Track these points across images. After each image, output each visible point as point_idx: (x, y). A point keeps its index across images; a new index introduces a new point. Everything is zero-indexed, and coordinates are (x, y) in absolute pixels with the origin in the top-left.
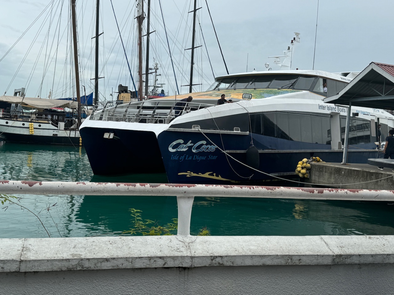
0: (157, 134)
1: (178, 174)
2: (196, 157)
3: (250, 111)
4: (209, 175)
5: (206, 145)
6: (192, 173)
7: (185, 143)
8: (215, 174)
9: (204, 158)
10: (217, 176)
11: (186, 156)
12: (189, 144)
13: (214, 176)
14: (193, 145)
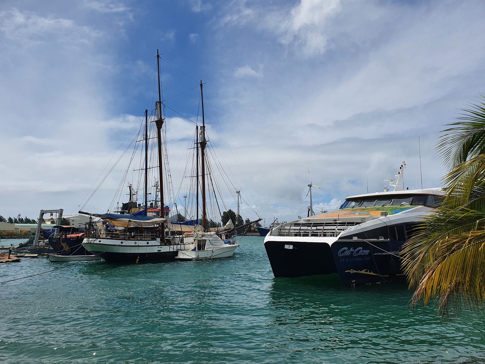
0: (330, 244)
1: (346, 272)
2: (356, 259)
3: (388, 225)
4: (365, 271)
5: (362, 250)
6: (354, 270)
7: (349, 249)
8: (368, 271)
9: (361, 259)
10: (370, 272)
11: (349, 259)
12: (352, 250)
13: (368, 272)
14: (354, 251)
